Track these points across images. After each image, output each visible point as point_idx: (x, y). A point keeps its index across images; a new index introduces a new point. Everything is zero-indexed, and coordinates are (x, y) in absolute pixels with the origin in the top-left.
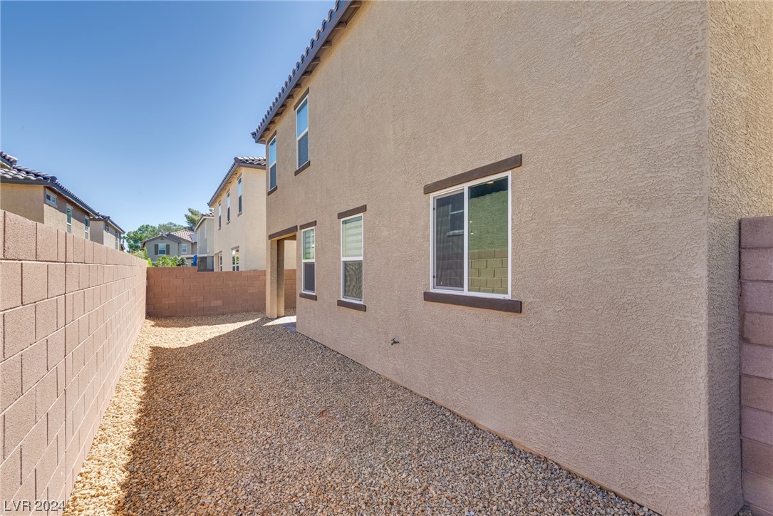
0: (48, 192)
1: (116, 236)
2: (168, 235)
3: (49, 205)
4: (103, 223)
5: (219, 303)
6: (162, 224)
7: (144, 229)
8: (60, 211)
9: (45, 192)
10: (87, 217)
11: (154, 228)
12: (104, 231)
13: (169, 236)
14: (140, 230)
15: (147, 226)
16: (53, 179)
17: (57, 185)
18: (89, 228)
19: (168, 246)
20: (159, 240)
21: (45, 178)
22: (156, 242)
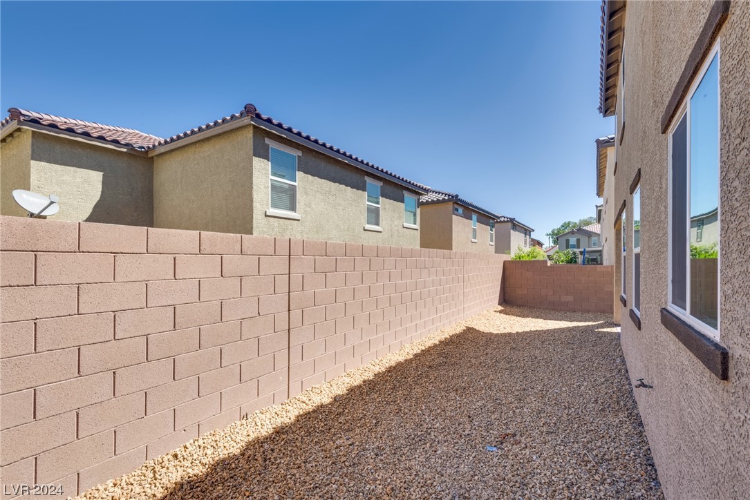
0: (456, 206)
1: (525, 234)
2: (578, 230)
3: (457, 215)
4: (510, 223)
5: (570, 298)
6: (582, 219)
7: (565, 226)
8: (467, 219)
9: (453, 206)
10: (491, 221)
11: (576, 223)
12: (512, 231)
13: (580, 230)
14: (563, 226)
15: (569, 223)
16: (457, 196)
17: (460, 200)
18: (494, 229)
19: (578, 241)
20: (570, 235)
21: (452, 197)
22: (567, 237)
